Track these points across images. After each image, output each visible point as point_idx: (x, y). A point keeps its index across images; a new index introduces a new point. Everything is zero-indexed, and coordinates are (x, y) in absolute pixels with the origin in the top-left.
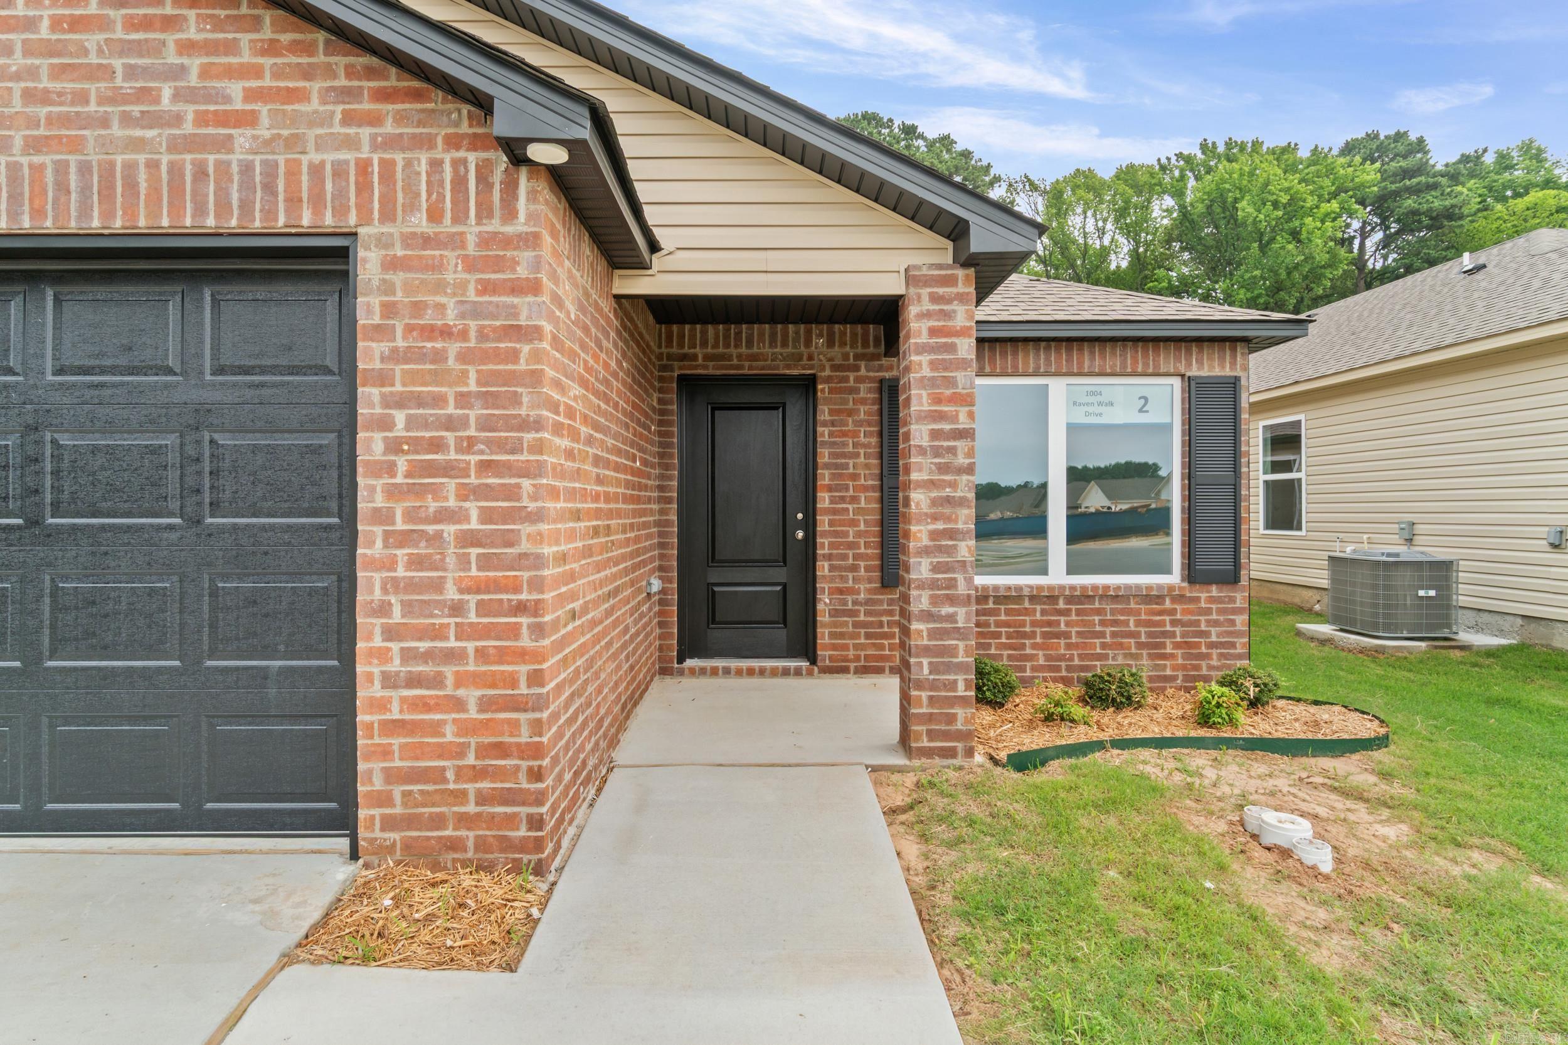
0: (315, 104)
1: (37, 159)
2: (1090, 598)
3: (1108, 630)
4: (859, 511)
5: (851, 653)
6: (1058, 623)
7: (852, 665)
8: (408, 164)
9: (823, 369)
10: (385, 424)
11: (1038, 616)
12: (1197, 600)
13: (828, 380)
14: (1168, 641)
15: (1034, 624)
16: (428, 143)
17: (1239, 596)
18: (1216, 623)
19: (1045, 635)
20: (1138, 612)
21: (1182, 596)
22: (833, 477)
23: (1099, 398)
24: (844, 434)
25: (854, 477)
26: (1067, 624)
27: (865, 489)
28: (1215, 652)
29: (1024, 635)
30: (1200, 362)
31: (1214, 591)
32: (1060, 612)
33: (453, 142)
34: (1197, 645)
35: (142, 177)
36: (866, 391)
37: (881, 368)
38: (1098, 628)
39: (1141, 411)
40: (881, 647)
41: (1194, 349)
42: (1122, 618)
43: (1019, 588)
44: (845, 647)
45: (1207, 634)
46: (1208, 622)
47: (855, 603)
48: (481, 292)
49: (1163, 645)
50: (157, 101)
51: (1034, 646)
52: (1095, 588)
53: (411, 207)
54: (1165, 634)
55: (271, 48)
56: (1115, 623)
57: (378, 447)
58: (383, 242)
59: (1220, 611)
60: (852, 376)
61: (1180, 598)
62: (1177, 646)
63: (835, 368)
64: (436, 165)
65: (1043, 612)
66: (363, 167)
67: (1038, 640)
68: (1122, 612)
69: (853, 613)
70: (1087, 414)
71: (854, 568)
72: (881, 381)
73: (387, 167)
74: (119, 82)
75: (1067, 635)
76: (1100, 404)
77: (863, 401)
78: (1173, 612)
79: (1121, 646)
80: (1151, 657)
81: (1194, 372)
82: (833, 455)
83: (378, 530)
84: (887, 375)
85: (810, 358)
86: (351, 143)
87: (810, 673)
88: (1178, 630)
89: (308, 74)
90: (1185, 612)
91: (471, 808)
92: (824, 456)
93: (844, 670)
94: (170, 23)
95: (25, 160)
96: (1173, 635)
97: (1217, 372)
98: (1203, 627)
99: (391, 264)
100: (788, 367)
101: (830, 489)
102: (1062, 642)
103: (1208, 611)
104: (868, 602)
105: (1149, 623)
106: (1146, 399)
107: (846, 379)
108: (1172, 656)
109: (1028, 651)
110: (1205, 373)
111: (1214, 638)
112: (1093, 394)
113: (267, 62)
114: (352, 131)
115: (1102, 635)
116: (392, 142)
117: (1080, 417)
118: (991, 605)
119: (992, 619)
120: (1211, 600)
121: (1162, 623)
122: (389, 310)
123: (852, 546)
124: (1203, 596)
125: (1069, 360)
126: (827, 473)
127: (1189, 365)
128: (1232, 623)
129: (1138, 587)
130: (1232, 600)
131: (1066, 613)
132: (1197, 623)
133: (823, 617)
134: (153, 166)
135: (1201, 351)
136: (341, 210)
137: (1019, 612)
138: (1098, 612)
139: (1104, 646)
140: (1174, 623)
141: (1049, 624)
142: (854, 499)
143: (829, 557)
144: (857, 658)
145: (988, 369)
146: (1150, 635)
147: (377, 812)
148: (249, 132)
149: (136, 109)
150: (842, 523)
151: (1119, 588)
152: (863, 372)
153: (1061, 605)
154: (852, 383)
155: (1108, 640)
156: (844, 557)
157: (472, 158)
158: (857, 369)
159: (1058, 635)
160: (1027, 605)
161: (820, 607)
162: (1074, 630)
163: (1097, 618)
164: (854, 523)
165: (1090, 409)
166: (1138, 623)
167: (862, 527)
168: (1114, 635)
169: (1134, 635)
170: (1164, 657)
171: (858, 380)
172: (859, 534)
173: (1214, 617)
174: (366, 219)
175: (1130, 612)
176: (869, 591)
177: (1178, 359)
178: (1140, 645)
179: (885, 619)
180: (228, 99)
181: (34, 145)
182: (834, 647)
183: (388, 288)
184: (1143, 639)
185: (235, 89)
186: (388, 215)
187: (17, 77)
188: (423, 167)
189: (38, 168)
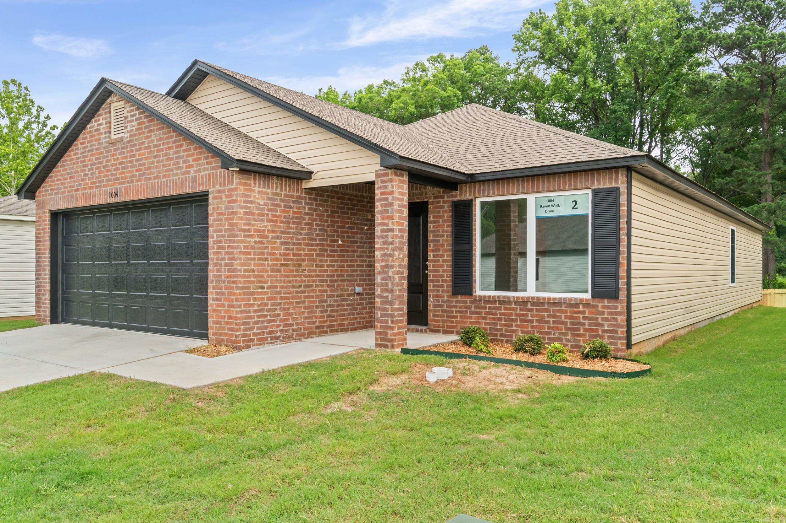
2: (543, 304)
3: (551, 320)
4: (444, 261)
5: (441, 324)
6: (527, 315)
7: (442, 329)
9: (430, 199)
11: (518, 311)
12: (597, 306)
13: (433, 203)
14: (581, 328)
15: (517, 315)
17: (619, 305)
18: (607, 320)
19: (522, 321)
20: (566, 312)
21: (589, 304)
22: (434, 246)
23: (552, 203)
24: (438, 226)
25: (442, 245)
26: (532, 316)
27: (446, 251)
28: (606, 335)
29: (512, 320)
30: (598, 181)
31: (606, 302)
32: (529, 310)
34: (597, 331)
36: (447, 207)
37: (453, 196)
38: (546, 319)
39: (573, 208)
40: (453, 322)
41: (596, 175)
42: (558, 314)
43: (509, 298)
44: (439, 321)
45: (602, 325)
46: (602, 318)
47: (442, 302)
49: (579, 330)
51: (516, 326)
52: (544, 298)
54: (579, 323)
56: (554, 316)
59: (609, 313)
60: (441, 200)
61: (587, 305)
62: (586, 330)
63: (435, 197)
65: (521, 310)
67: (519, 323)
68: (558, 311)
69: (442, 306)
70: (546, 211)
71: (442, 286)
72: (453, 202)
75: (531, 321)
76: (553, 206)
77: (445, 212)
78: (584, 312)
79: (557, 328)
80: (573, 335)
81: (596, 186)
82: (434, 236)
84: (455, 199)
85: (426, 194)
87: (426, 331)
88: (587, 322)
90: (590, 313)
92: (431, 236)
93: (438, 331)
96: (584, 324)
97: (608, 185)
98: (600, 321)
100: (418, 198)
101: (433, 251)
102: (530, 324)
103: (603, 313)
104: (447, 301)
105: (571, 318)
106: (576, 202)
107: (439, 202)
108: (583, 335)
109: (514, 328)
110: (601, 186)
111: (606, 328)
112: (550, 201)
115: (548, 322)
117: (543, 213)
118: (498, 305)
119: (498, 312)
120: (604, 307)
121: (578, 318)
123: (442, 276)
124: (600, 305)
125: (533, 186)
126: (432, 244)
127: (593, 183)
128: (616, 320)
129: (565, 299)
130: (616, 308)
131: (531, 310)
132: (597, 319)
133: (431, 308)
135: (599, 175)
137: (510, 309)
138: (547, 311)
139: (549, 328)
140: (584, 318)
141: (523, 315)
142: (442, 256)
143: (433, 281)
144: (443, 326)
145: (496, 193)
146: (572, 323)
150: (437, 266)
151: (555, 299)
152: (446, 199)
153: (529, 306)
154: (441, 204)
155: (551, 325)
156: (438, 281)
158: (443, 197)
159: (527, 321)
160: (513, 305)
161: (429, 303)
162: (535, 319)
163: (546, 314)
164: (442, 266)
165: (548, 209)
166: (566, 317)
167: (445, 268)
168: (554, 322)
169: (564, 323)
170: (579, 335)
171: (444, 202)
172: (444, 271)
173: (606, 316)
175: (562, 311)
176: (448, 296)
177: (587, 181)
178: (567, 329)
179: (454, 309)
182: (435, 321)
184: (569, 325)
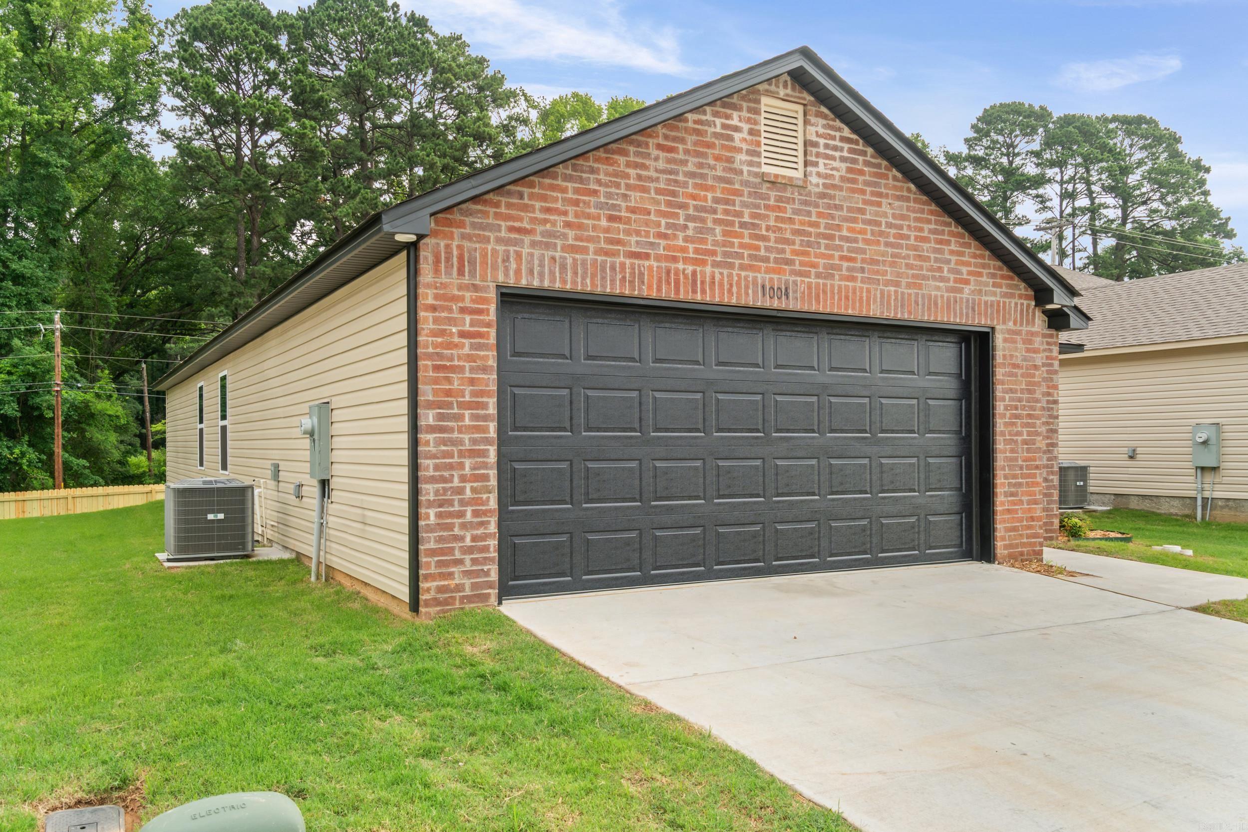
0: (984, 279)
1: (909, 291)
8: (1010, 303)
10: (1003, 399)
16: (1012, 296)
33: (1020, 297)
35: (939, 301)
48: (1026, 352)
50: (943, 272)
53: (1009, 320)
55: (975, 256)
57: (1002, 408)
58: (1002, 332)
64: (1016, 304)
66: (999, 302)
73: (1004, 303)
74: (932, 263)
83: (1002, 438)
86: (994, 294)
89: (984, 266)
91: (1025, 540)
94: (948, 243)
95: (906, 291)
99: (1005, 340)
113: (973, 260)
114: (995, 289)
116: (1005, 295)
122: (1004, 356)
134: (942, 297)
136: (992, 320)
147: (1002, 543)
148: (968, 287)
149: (938, 274)
157: (1025, 302)
174: (998, 324)
180: (962, 274)
181: (909, 286)
183: (1004, 348)
185: (964, 270)
186: (1004, 323)
187: (904, 258)
188: (1013, 305)
189: (910, 295)
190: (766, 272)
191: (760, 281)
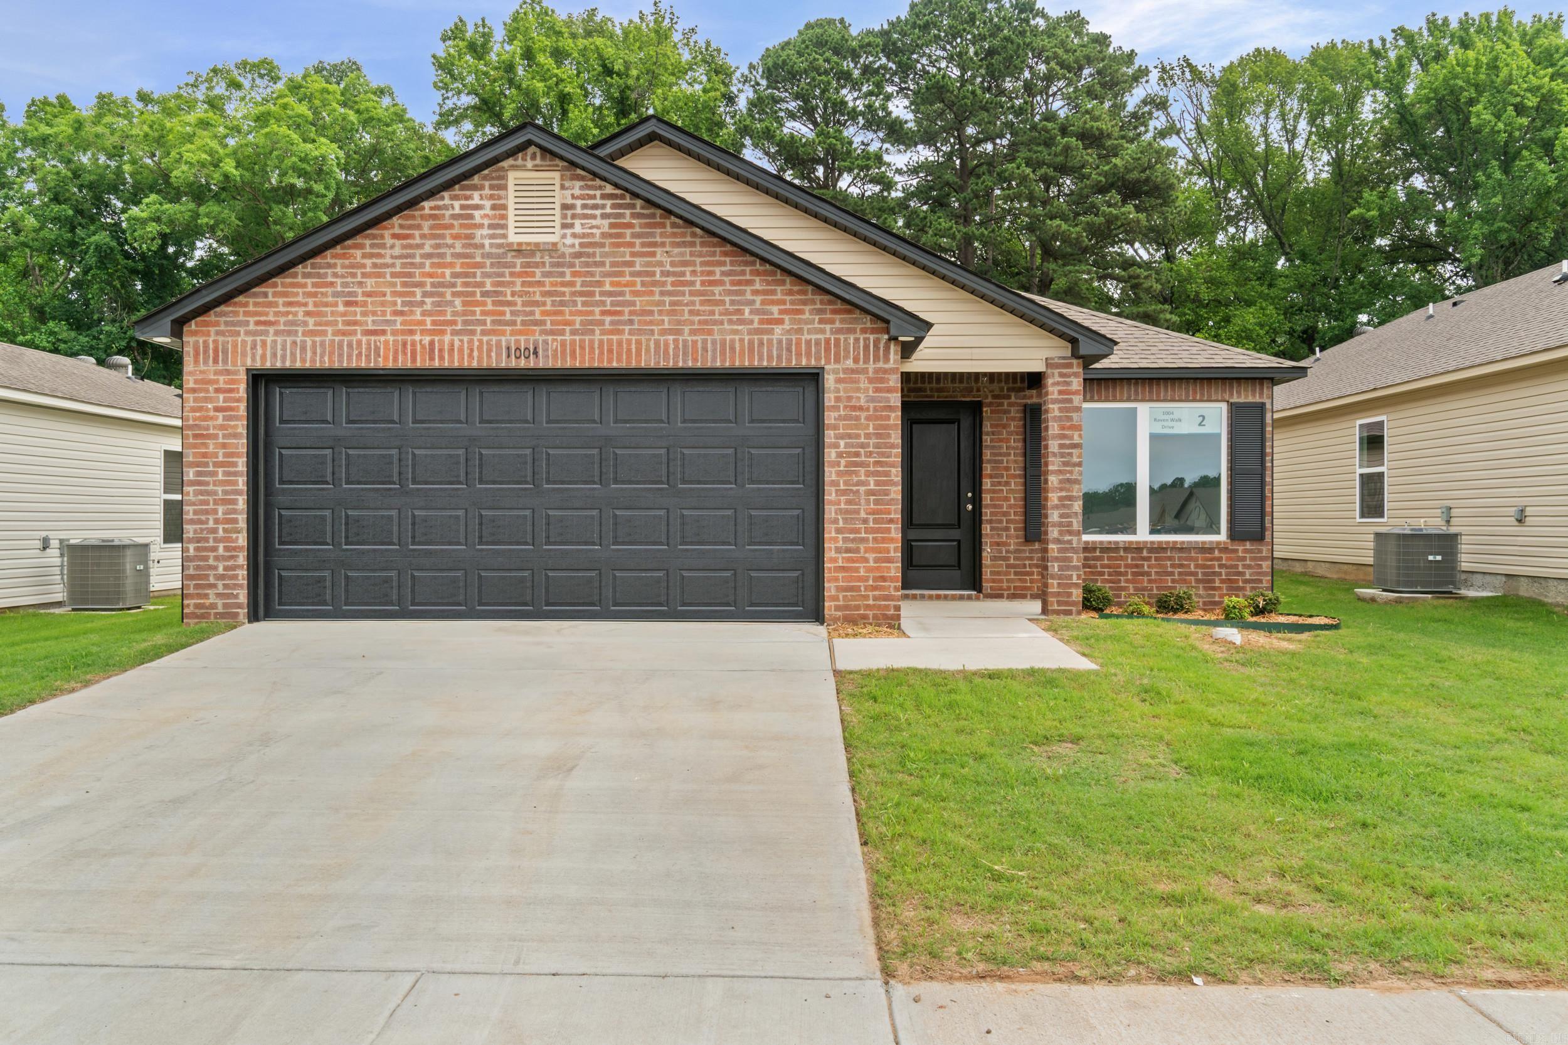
0: (807, 316)
1: (695, 338)
2: (1164, 550)
3: (1177, 571)
4: (1010, 491)
5: (1005, 585)
6: (1143, 566)
7: (1006, 593)
8: (846, 340)
9: (987, 397)
10: (837, 446)
11: (1129, 561)
12: (1236, 551)
13: (990, 405)
14: (1217, 579)
15: (1126, 566)
16: (852, 331)
17: (1264, 549)
18: (1249, 567)
19: (1134, 574)
20: (1196, 559)
21: (1227, 548)
22: (993, 468)
23: (1171, 416)
24: (1001, 440)
25: (1007, 469)
26: (1149, 567)
27: (1014, 476)
28: (1248, 586)
29: (1120, 574)
30: (1239, 393)
31: (1248, 545)
32: (1144, 559)
33: (864, 331)
34: (1237, 581)
35: (737, 345)
36: (1015, 412)
37: (1024, 397)
38: (1169, 569)
39: (1200, 425)
40: (1025, 581)
41: (1235, 385)
42: (1186, 563)
43: (1117, 543)
44: (1001, 581)
45: (1242, 574)
46: (1244, 565)
47: (1007, 552)
49: (1213, 581)
50: (743, 314)
51: (1127, 581)
52: (1168, 543)
53: (846, 357)
54: (1214, 573)
55: (790, 293)
56: (1181, 566)
57: (833, 455)
58: (835, 371)
59: (1252, 559)
60: (1006, 402)
61: (1225, 550)
62: (1222, 581)
63: (995, 397)
64: (857, 340)
65: (1133, 559)
66: (828, 341)
67: (1129, 577)
68: (1186, 559)
69: (1006, 559)
70: (1164, 427)
71: (1007, 529)
72: (1025, 406)
73: (837, 341)
74: (728, 306)
75: (1148, 574)
76: (1172, 420)
77: (1013, 419)
78: (1219, 559)
79: (1185, 581)
80: (1205, 588)
81: (1235, 399)
82: (992, 454)
83: (833, 489)
84: (1029, 401)
85: (978, 390)
86: (823, 331)
87: (978, 598)
88: (1223, 571)
89: (805, 303)
90: (1228, 559)
92: (987, 454)
93: (1000, 596)
94: (749, 283)
95: (689, 338)
96: (1220, 574)
97: (1250, 399)
98: (1240, 569)
99: (839, 381)
100: (964, 396)
101: (991, 476)
102: (1146, 578)
103: (1244, 559)
104: (1016, 551)
105: (1203, 566)
106: (1204, 417)
107: (1002, 404)
108: (1220, 588)
109: (1123, 584)
110: (1242, 400)
111: (1248, 577)
112: (1168, 413)
113: (788, 298)
114: (822, 326)
115: (1172, 574)
116: (839, 331)
117: (1159, 429)
118: (1098, 554)
119: (1099, 563)
120: (1246, 551)
121: (1213, 566)
122: (838, 399)
123: (1005, 514)
124: (1241, 548)
125: (1151, 392)
126: (989, 466)
127: (1232, 395)
128: (1260, 566)
129: (1196, 542)
130: (1260, 551)
131: (1148, 559)
132: (1237, 566)
133: (986, 561)
134: (742, 340)
135: (1239, 385)
136: (818, 359)
137: (1116, 559)
138: (1170, 558)
139: (1173, 581)
140: (1221, 566)
141: (1137, 566)
142: (1007, 484)
143: (990, 522)
144: (1009, 588)
145: (1096, 398)
146: (1204, 574)
148: (780, 327)
149: (735, 318)
150: (999, 499)
151: (1183, 542)
152: (1013, 399)
153: (1145, 554)
154: (1005, 407)
155: (1176, 577)
156: (1001, 522)
157: (872, 337)
158: (1009, 397)
159: (1142, 574)
160: (1122, 553)
161: (984, 554)
162: (1153, 571)
163: (1169, 563)
164: (1007, 499)
165: (1165, 424)
166: (1197, 566)
167: (1012, 502)
168: (1180, 574)
169: (1194, 574)
170: (1214, 589)
171: (1010, 405)
172: (1010, 506)
173: (1248, 562)
174: (828, 362)
175: (1191, 559)
176: (1017, 544)
177: (1224, 391)
178: (1198, 581)
179: (1027, 562)
180: (772, 314)
181: (693, 332)
182: (994, 581)
183: (837, 390)
184: (1200, 576)
185: (775, 309)
186: (837, 361)
187: (687, 305)
188: (852, 341)
189: (695, 342)
190: (511, 335)
191: (504, 344)
